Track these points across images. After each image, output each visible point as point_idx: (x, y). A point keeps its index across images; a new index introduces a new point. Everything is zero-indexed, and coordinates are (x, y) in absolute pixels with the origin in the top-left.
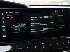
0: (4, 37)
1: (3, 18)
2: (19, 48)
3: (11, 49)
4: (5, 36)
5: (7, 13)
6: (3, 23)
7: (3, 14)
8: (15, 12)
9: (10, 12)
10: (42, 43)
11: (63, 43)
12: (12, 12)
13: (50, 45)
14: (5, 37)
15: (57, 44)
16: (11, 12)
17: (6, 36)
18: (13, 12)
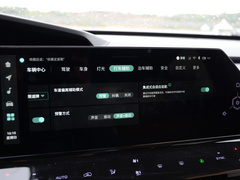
0: (8, 138)
1: (9, 78)
2: (60, 176)
4: (11, 136)
5: (22, 60)
6: (9, 92)
7: (8, 65)
8: (49, 59)
9: (31, 59)
10: (134, 161)
11: (202, 161)
12: (38, 59)
13: (160, 166)
14: (12, 138)
15: (181, 164)
16: (34, 59)
17: (15, 137)
18: (41, 59)
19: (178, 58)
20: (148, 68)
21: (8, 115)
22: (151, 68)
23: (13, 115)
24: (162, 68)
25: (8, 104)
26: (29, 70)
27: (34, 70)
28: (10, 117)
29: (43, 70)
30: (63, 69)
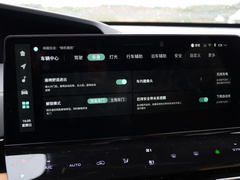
0: (23, 125)
1: (24, 66)
2: (73, 163)
3: (47, 164)
4: (26, 124)
5: (36, 49)
6: (24, 81)
7: (23, 54)
8: (62, 48)
9: (45, 48)
10: (148, 150)
11: (217, 152)
12: (51, 48)
13: (174, 156)
15: (196, 154)
16: (48, 48)
17: (30, 125)
18: (54, 48)
19: (192, 45)
20: (161, 56)
21: (23, 103)
22: (164, 56)
23: (28, 103)
24: (176, 56)
25: (23, 93)
26: (43, 58)
27: (48, 58)
28: (25, 105)
29: (56, 58)
30: (76, 57)
